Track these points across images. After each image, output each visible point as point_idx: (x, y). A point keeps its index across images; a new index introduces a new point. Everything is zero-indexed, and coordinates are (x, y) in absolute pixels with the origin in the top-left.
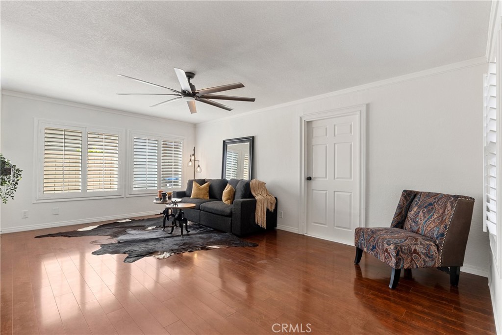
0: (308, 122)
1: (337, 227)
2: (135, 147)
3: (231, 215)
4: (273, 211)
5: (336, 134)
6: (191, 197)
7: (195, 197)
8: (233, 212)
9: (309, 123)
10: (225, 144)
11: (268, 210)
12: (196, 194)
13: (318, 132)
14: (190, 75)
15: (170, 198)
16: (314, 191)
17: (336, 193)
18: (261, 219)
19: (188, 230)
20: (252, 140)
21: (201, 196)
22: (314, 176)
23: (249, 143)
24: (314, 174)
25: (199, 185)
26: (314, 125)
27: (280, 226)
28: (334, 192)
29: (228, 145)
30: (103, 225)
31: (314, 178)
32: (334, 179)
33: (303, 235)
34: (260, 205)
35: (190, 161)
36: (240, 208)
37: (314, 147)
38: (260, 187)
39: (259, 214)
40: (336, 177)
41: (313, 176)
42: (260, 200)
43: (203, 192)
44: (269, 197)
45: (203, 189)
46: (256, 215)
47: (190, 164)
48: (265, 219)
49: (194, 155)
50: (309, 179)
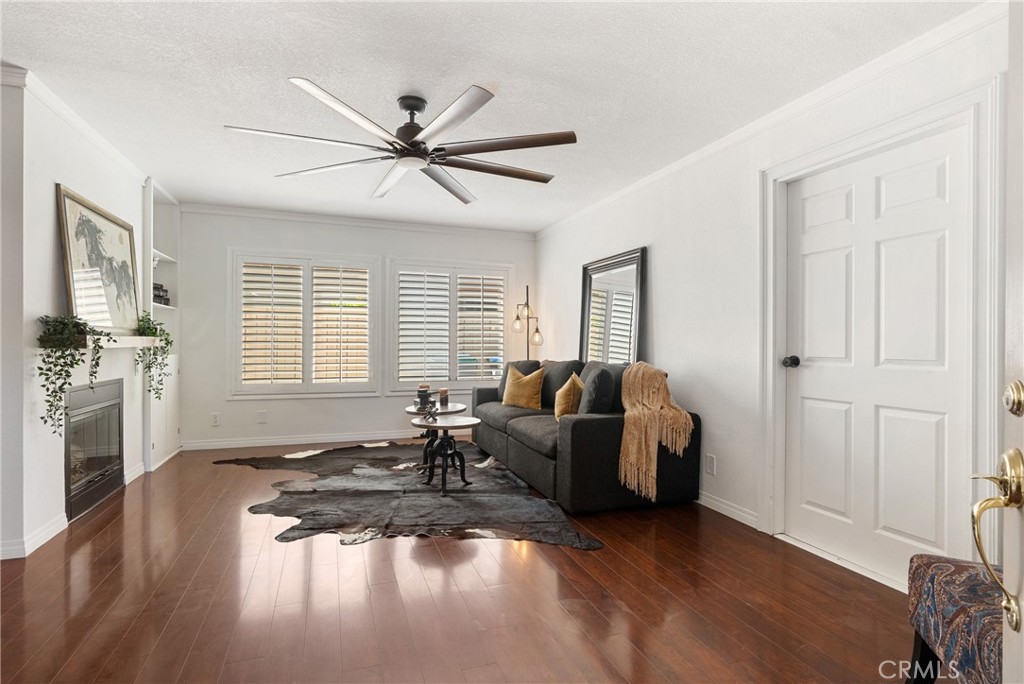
0: (788, 184)
1: (886, 528)
2: (402, 292)
3: (553, 454)
4: (680, 452)
5: (883, 207)
6: (503, 403)
7: (510, 402)
8: (559, 448)
9: (791, 185)
10: (586, 273)
11: (662, 449)
12: (513, 396)
13: (820, 212)
14: (411, 102)
15: (444, 402)
16: (809, 403)
17: (883, 412)
18: (639, 470)
19: (469, 480)
20: (642, 257)
21: (522, 402)
22: (807, 354)
23: (635, 266)
24: (807, 347)
25: (520, 374)
26: (808, 189)
27: (708, 499)
28: (877, 407)
29: (594, 277)
30: (334, 450)
31: (809, 359)
32: (877, 362)
33: (772, 537)
34: (636, 433)
35: (518, 318)
36: (570, 436)
37: (808, 261)
38: (646, 384)
39: (633, 458)
40: (882, 359)
41: (804, 354)
42: (637, 421)
43: (527, 391)
44: (670, 413)
45: (528, 382)
46: (622, 462)
47: (518, 325)
48: (653, 473)
49: (527, 304)
50: (794, 362)
